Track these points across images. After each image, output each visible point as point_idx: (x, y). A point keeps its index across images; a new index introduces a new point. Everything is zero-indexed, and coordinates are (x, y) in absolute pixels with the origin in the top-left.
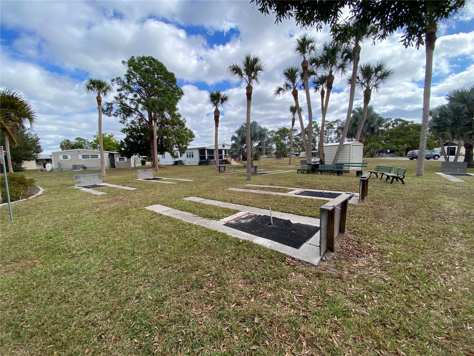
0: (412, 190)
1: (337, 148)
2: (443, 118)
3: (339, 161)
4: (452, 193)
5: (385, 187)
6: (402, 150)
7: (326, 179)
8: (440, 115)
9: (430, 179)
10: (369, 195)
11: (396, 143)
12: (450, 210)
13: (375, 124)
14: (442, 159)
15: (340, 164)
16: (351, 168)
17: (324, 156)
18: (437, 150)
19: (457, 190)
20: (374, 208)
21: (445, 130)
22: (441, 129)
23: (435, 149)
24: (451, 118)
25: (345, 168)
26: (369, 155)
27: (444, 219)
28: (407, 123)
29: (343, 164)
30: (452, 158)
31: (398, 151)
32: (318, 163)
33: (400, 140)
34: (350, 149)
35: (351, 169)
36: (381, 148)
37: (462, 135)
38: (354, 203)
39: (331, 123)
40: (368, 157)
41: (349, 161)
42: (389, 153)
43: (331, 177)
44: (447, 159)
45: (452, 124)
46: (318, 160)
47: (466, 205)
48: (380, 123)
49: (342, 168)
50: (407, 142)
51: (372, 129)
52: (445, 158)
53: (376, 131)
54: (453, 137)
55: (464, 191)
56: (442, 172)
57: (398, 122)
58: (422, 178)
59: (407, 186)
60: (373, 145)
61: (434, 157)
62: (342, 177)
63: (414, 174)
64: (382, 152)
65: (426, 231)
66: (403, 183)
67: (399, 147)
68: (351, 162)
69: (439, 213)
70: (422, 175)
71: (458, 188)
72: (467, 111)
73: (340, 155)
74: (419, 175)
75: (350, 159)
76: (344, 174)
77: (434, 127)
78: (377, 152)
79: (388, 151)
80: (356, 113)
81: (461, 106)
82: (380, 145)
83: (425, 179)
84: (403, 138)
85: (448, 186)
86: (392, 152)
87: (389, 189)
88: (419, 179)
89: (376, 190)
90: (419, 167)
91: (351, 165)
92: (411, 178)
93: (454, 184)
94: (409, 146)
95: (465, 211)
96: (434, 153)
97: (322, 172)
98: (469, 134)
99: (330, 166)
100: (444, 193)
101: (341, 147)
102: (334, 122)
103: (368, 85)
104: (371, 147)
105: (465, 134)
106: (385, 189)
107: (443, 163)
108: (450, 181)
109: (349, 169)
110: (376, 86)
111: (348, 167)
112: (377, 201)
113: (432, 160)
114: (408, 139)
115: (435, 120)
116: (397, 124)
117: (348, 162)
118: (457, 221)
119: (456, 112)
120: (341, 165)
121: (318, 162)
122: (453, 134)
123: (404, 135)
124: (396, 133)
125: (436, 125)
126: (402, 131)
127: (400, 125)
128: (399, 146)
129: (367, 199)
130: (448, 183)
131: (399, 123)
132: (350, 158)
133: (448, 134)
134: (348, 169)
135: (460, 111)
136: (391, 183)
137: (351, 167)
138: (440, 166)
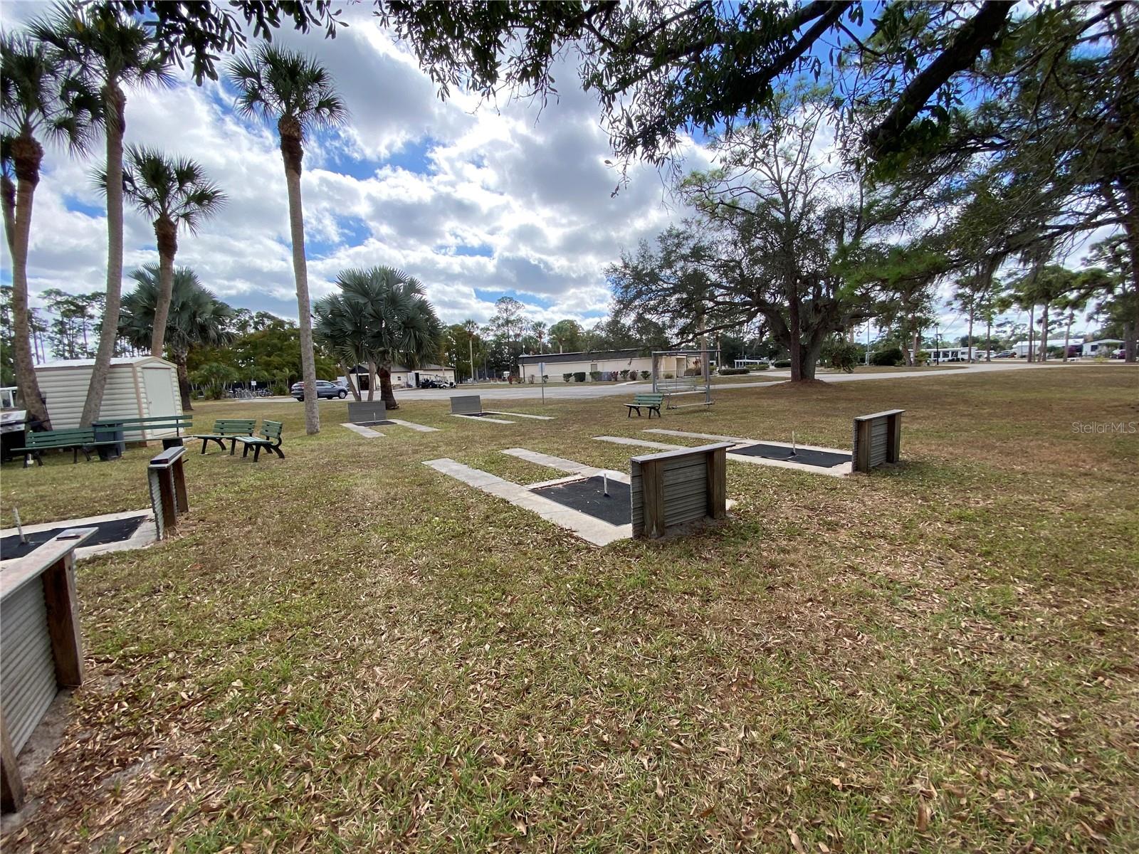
0: (299, 468)
1: (90, 376)
2: (338, 319)
3: (105, 416)
4: (367, 462)
5: (239, 473)
6: (281, 381)
7: (54, 479)
8: (332, 313)
9: (332, 437)
10: (192, 506)
11: (268, 365)
12: (365, 498)
13: (207, 316)
14: (350, 398)
15: (110, 426)
16: (149, 434)
17: (44, 402)
18: (342, 382)
19: (375, 454)
20: (203, 544)
21: (344, 343)
22: (339, 341)
23: (339, 379)
24: (350, 320)
25: (131, 436)
26: (210, 393)
27: (357, 521)
28: (281, 323)
29: (119, 423)
30: (365, 395)
31: (273, 382)
32: (22, 427)
33: (275, 359)
34: (135, 377)
35: (149, 437)
36: (236, 376)
37: (372, 355)
38: (138, 548)
39: (75, 298)
40: (207, 399)
41: (140, 413)
42: (257, 387)
43: (76, 471)
44: (358, 398)
45: (354, 332)
46: (20, 415)
47: (391, 481)
48: (220, 316)
49: (115, 435)
50: (287, 364)
51: (203, 329)
52: (355, 394)
53: (212, 333)
54: (360, 359)
55: (385, 454)
56: (351, 421)
57: (265, 319)
58: (319, 439)
59: (290, 462)
60: (214, 370)
61: (339, 393)
62: (118, 463)
63: (304, 432)
64: (239, 385)
65: (324, 565)
66: (282, 456)
67: (274, 375)
68: (146, 416)
69: (347, 510)
70: (318, 432)
71: (376, 449)
72: (372, 312)
73: (104, 397)
74: (312, 433)
75: (140, 409)
76: (125, 454)
77: (326, 336)
78: (228, 387)
79: (254, 383)
80: (148, 281)
81: (362, 301)
82: (232, 369)
83: (326, 439)
84: (280, 356)
85: (361, 449)
86: (261, 385)
87: (250, 476)
88: (313, 443)
89: (215, 485)
90: (310, 414)
91: (147, 424)
92: (298, 441)
93: (370, 442)
94: (294, 373)
95: (389, 493)
96: (338, 387)
97: (40, 455)
98: (380, 352)
99: (70, 432)
100: (356, 464)
101: (102, 375)
102: (88, 298)
103: (165, 210)
104: (211, 373)
105: (375, 351)
106: (240, 479)
107: (351, 404)
108: (364, 438)
109: (143, 435)
110: (186, 216)
111: (139, 432)
112: (215, 518)
113: (336, 399)
114: (289, 358)
115: (327, 322)
116: (263, 324)
117: (137, 417)
118: (378, 519)
119: (357, 310)
120: (114, 428)
121: (18, 423)
122: (357, 350)
123: (281, 349)
124: (263, 344)
125: (328, 331)
126: (276, 341)
127: (269, 326)
128: (275, 371)
129: (187, 519)
130: (361, 441)
131: (268, 322)
132: (139, 403)
133: (350, 350)
134: (139, 438)
135: (362, 311)
136: (256, 459)
137: (148, 431)
138: (346, 409)
